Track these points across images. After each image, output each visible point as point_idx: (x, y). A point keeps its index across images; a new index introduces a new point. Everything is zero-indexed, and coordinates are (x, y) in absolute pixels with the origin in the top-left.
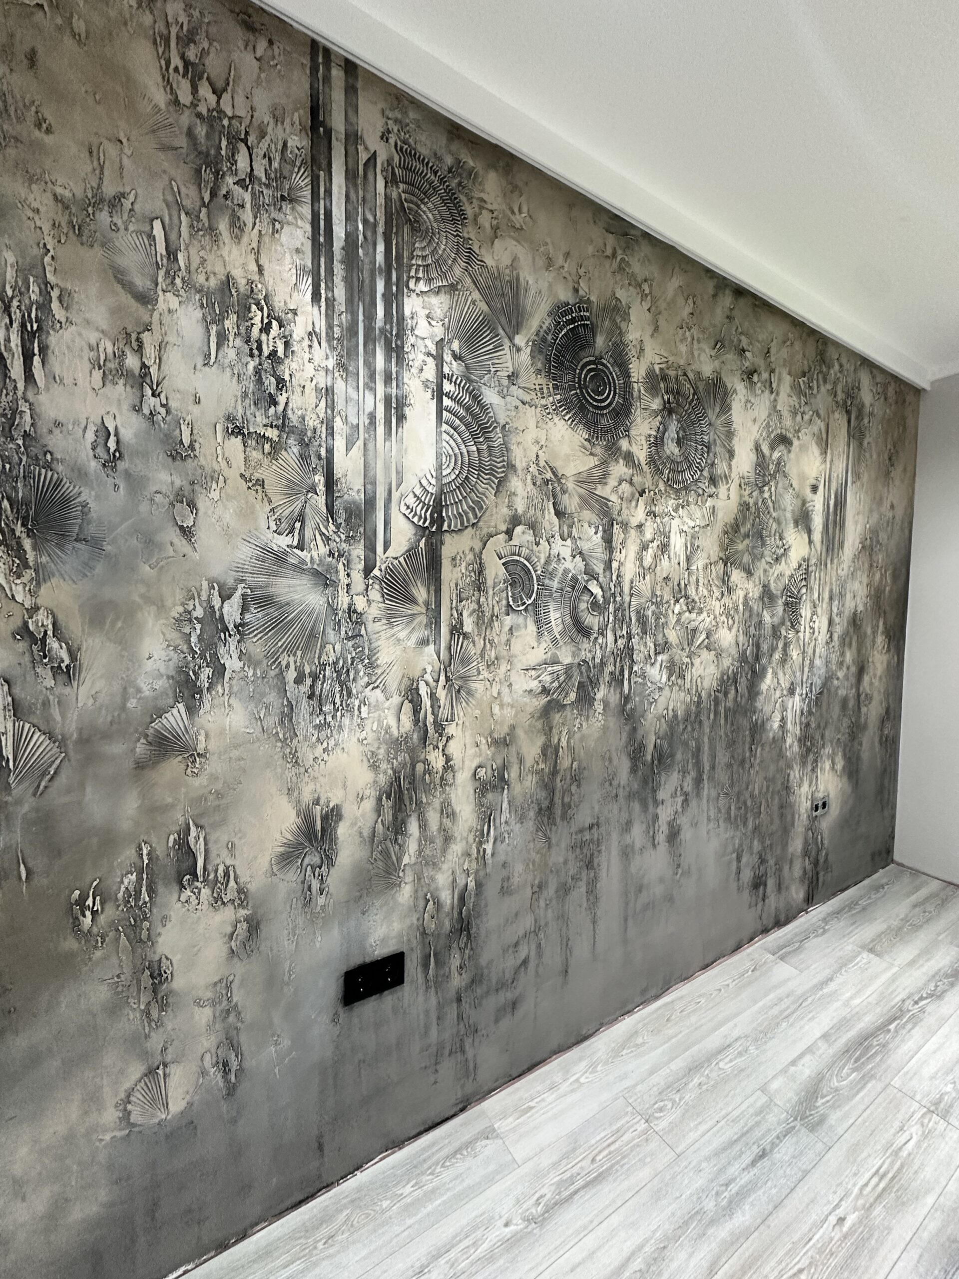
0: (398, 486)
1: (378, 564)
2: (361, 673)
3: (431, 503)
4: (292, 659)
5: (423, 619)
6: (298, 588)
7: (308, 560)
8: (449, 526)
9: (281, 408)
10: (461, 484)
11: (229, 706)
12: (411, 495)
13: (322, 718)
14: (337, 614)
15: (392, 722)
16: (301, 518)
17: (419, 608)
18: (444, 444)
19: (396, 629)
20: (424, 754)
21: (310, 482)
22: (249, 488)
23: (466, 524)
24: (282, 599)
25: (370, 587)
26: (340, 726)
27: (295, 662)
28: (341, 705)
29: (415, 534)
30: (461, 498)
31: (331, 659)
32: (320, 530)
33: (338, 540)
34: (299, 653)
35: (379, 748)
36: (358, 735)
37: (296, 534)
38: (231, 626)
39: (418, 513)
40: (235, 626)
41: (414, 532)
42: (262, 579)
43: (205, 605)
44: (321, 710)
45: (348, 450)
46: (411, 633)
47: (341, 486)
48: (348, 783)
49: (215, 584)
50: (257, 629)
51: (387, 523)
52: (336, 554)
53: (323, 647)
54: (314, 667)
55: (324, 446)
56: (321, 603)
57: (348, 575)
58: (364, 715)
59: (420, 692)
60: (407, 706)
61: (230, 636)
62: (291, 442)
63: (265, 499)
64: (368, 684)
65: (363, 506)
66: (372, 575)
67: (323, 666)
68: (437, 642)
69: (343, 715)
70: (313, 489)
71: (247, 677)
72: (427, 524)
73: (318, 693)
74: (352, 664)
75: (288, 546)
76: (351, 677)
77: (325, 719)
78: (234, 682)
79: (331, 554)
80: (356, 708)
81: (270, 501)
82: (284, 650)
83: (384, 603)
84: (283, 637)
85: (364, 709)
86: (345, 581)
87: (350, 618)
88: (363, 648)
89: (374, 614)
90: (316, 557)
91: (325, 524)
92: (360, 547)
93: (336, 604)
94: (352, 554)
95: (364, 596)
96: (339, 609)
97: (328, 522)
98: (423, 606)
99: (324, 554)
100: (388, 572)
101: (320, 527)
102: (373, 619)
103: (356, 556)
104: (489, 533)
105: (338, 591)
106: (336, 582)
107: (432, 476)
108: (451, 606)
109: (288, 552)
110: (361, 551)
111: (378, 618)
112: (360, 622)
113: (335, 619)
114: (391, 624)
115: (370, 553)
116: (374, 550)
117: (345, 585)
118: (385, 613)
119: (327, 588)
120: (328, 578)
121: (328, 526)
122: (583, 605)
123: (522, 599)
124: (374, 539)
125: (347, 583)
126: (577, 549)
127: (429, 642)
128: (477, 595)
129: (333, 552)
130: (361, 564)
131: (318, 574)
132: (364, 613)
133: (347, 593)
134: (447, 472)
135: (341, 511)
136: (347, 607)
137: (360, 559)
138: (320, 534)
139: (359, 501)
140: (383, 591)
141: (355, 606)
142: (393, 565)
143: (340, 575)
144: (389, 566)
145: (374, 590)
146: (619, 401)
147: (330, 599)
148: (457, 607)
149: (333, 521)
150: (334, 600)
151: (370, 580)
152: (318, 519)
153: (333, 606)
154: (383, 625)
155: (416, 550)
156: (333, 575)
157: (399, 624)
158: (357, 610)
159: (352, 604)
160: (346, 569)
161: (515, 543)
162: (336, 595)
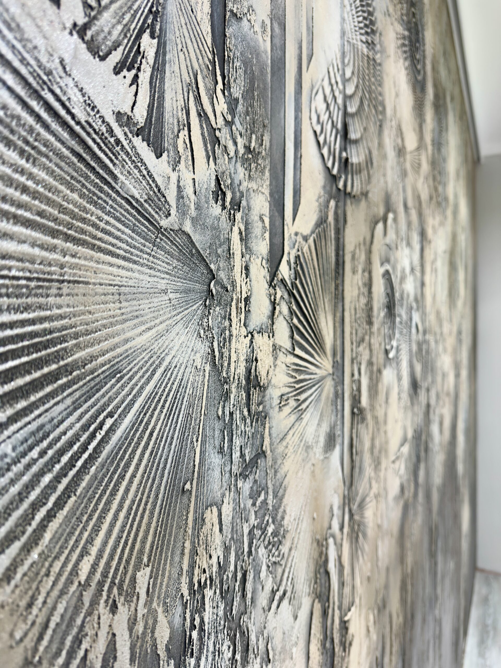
0: (308, 61)
1: (287, 247)
2: (263, 572)
5: (330, 387)
7: (171, 196)
8: (352, 185)
17: (327, 363)
18: (346, 15)
25: (276, 310)
27: (133, 623)
29: (324, 187)
32: (198, 101)
34: (143, 578)
39: (328, 139)
41: (323, 181)
46: (318, 423)
52: (229, 196)
56: (198, 362)
59: (329, 566)
60: (316, 613)
64: (272, 597)
66: (279, 276)
68: (341, 436)
72: (335, 170)
79: (219, 193)
83: (293, 353)
86: (242, 286)
89: (281, 385)
90: (189, 191)
91: (208, 85)
92: (263, 190)
93: (226, 364)
94: (252, 207)
95: (269, 337)
96: (232, 379)
97: (215, 81)
98: (330, 359)
99: (206, 187)
100: (298, 270)
101: (198, 88)
102: (279, 401)
103: (259, 215)
104: (374, 216)
105: (230, 320)
106: (227, 291)
107: (338, 70)
108: (352, 355)
109: (118, 142)
110: (265, 203)
111: (285, 397)
112: (262, 412)
113: (223, 412)
114: (300, 408)
115: (277, 214)
116: (281, 208)
117: (243, 301)
118: (293, 380)
119: (211, 309)
120: (214, 275)
121: (214, 95)
122: (415, 348)
123: (390, 339)
124: (282, 177)
125: (246, 296)
126: (411, 263)
127: (334, 441)
128: (368, 332)
129: (222, 186)
130: (265, 242)
131: (193, 255)
132: (268, 384)
133: (245, 325)
134: (348, 74)
135: (237, 64)
136: (244, 370)
137: (264, 227)
138: (199, 115)
139: (264, 55)
140: (292, 320)
141: (256, 366)
142: (303, 253)
143: (235, 268)
144: (299, 256)
145: (282, 317)
146: (422, 72)
147: (215, 344)
148: (357, 357)
149: (224, 84)
150: (223, 350)
151: (277, 288)
152: (195, 57)
153: (220, 369)
154: (290, 413)
155: (325, 225)
156: (221, 265)
157: (308, 407)
158: (259, 379)
159: (253, 361)
160: (244, 250)
161: (388, 240)
162: (227, 332)
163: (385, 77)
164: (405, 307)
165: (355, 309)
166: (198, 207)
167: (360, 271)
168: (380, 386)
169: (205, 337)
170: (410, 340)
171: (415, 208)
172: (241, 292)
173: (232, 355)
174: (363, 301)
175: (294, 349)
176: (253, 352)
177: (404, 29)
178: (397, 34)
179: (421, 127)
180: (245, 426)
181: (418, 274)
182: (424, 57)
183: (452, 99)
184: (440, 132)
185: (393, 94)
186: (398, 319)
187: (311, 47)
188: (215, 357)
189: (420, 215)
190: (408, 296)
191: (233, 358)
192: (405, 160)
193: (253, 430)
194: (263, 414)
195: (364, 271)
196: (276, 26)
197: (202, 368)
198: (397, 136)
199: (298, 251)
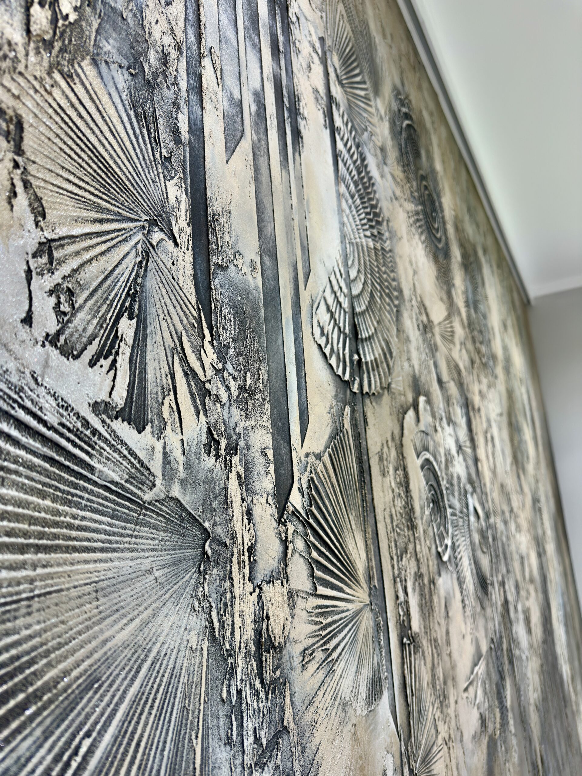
0: (306, 277)
1: (296, 475)
3: (347, 331)
5: (368, 621)
7: (156, 466)
8: (369, 385)
10: (369, 304)
16: (137, 308)
17: (361, 592)
18: (345, 219)
23: (384, 383)
25: (290, 548)
30: (372, 329)
33: (223, 396)
37: (123, 361)
41: (334, 391)
46: (357, 671)
47: (223, 238)
51: (300, 362)
56: (193, 641)
57: (249, 514)
63: (24, 198)
65: (262, 304)
66: (289, 508)
68: (390, 678)
70: (165, 221)
72: (347, 376)
75: (96, 407)
79: (211, 443)
81: (39, 213)
83: (315, 594)
86: (243, 536)
89: (302, 637)
90: (177, 454)
91: (194, 342)
92: (263, 424)
93: (228, 634)
94: (252, 444)
95: (282, 584)
96: (237, 650)
97: (202, 335)
98: (365, 586)
99: (196, 443)
100: (312, 495)
101: (183, 349)
102: (301, 659)
103: (260, 450)
104: (402, 406)
105: (231, 579)
106: (226, 546)
107: (341, 275)
108: (393, 573)
109: (95, 432)
110: (267, 436)
111: (309, 651)
112: (279, 678)
113: (229, 693)
114: (330, 659)
115: (282, 442)
116: (287, 433)
117: (246, 553)
118: (319, 627)
119: (206, 574)
120: (209, 533)
121: (202, 350)
122: (476, 537)
123: (442, 538)
124: (285, 403)
125: (249, 544)
126: (457, 441)
127: (381, 686)
128: (412, 539)
129: (215, 436)
130: (269, 477)
131: (183, 519)
132: (285, 641)
133: (250, 579)
134: (353, 274)
135: (225, 311)
136: (253, 633)
137: (268, 461)
138: (186, 374)
139: (255, 292)
140: (310, 554)
141: (268, 625)
142: (317, 474)
143: (235, 518)
144: (312, 478)
145: (297, 555)
146: (443, 238)
147: (214, 614)
148: (400, 573)
149: (212, 335)
150: (225, 618)
151: (289, 524)
152: (178, 320)
153: (222, 641)
154: (318, 668)
155: (341, 435)
156: (217, 519)
157: (340, 654)
158: (273, 638)
159: (263, 619)
160: (244, 494)
161: (422, 427)
162: (228, 595)
163: (398, 260)
164: (456, 494)
165: (391, 517)
166: (188, 466)
167: (391, 471)
168: (435, 599)
169: (200, 609)
170: (470, 531)
171: (453, 379)
172: (243, 543)
173: (235, 621)
174: (400, 503)
175: (316, 589)
176: (263, 609)
177: (416, 205)
178: (408, 213)
179: (449, 294)
180: (258, 702)
181: (469, 451)
182: (444, 223)
183: (485, 251)
184: (475, 289)
185: (410, 272)
186: (449, 511)
187: (307, 264)
188: (214, 629)
189: (461, 385)
190: (459, 478)
191: (238, 622)
192: (433, 334)
193: (269, 705)
194: (281, 680)
195: (396, 469)
196: (266, 259)
197: (199, 647)
198: (420, 313)
199: (311, 472)
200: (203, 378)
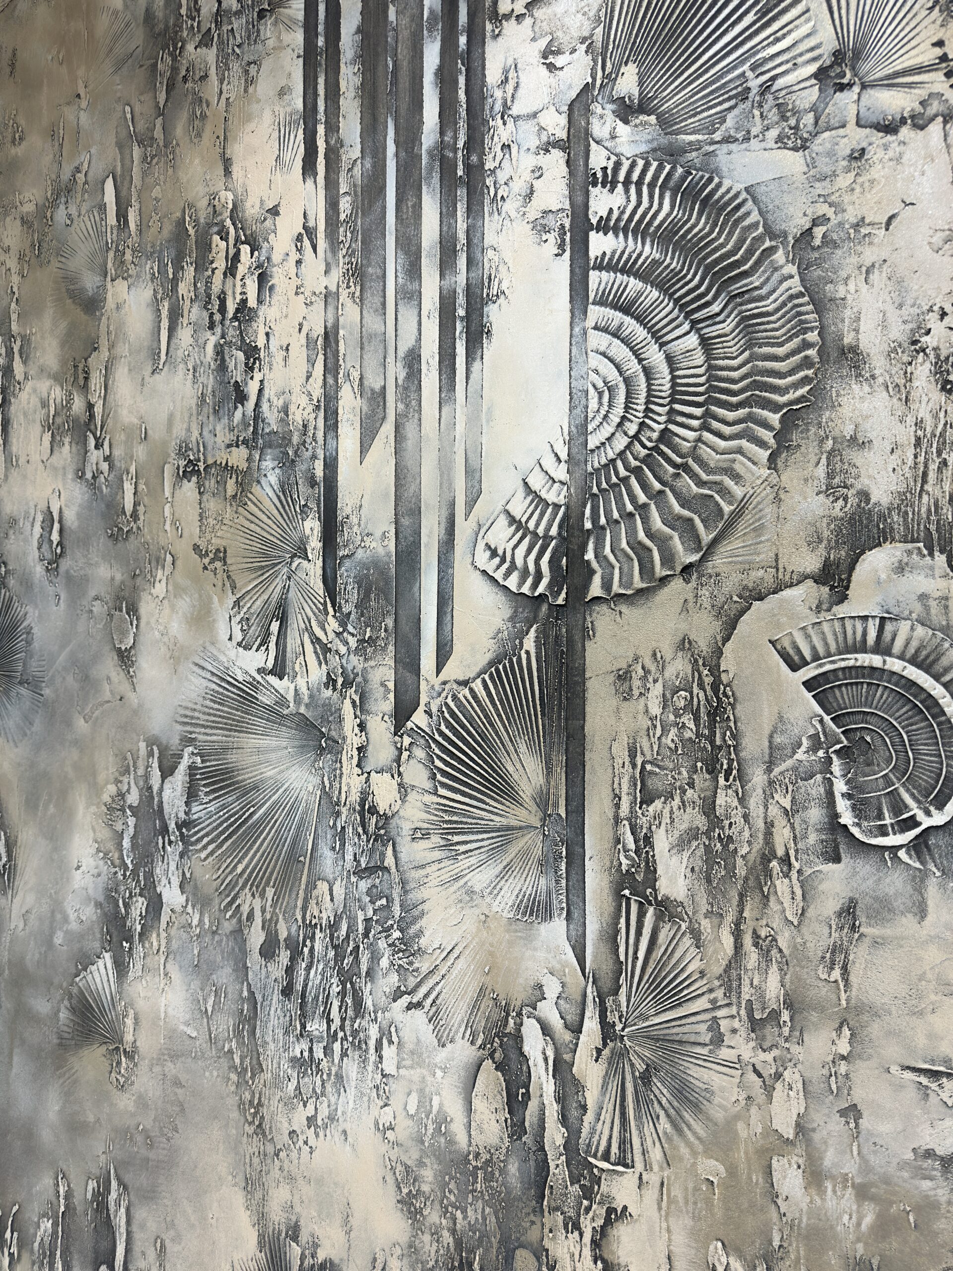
0: (471, 504)
1: (424, 699)
2: (384, 962)
3: (554, 531)
4: (257, 903)
5: (533, 843)
6: (273, 756)
7: (290, 697)
8: (607, 585)
9: (251, 404)
10: (646, 460)
11: (166, 975)
12: (503, 521)
13: (304, 1045)
14: (338, 814)
15: (455, 1109)
16: (282, 613)
17: (522, 813)
18: (594, 358)
19: (465, 863)
20: (536, 1229)
21: (296, 536)
22: (205, 568)
23: (660, 571)
24: (247, 777)
25: (405, 754)
26: (339, 1077)
27: (263, 911)
28: (342, 1028)
29: (512, 619)
30: (642, 498)
31: (324, 915)
32: (312, 634)
33: (343, 650)
34: (270, 892)
35: (421, 1164)
36: (375, 1111)
37: (272, 646)
38: (172, 826)
39: (519, 562)
40: (179, 827)
41: (507, 613)
42: (218, 737)
43: (141, 783)
44: (303, 1026)
45: (364, 449)
46: (501, 876)
47: (350, 534)
48: (354, 1222)
49: (155, 748)
50: (207, 835)
51: (444, 601)
52: (340, 681)
53: (311, 886)
54: (294, 928)
55: (322, 457)
56: (311, 788)
57: (362, 726)
58: (389, 1066)
59: (526, 1049)
60: (490, 1077)
61: (170, 842)
62: (268, 463)
63: (228, 584)
64: (397, 995)
65: (392, 567)
66: (409, 725)
67: (311, 927)
68: (576, 914)
69: (344, 1054)
70: (301, 551)
71: (190, 925)
72: (541, 589)
73: (299, 987)
74: (366, 935)
75: (259, 671)
76: (364, 968)
77: (311, 1050)
78: (173, 931)
79: (330, 681)
80: (372, 1043)
81: (234, 587)
82: (247, 881)
83: (436, 793)
84: (246, 854)
85: (388, 1052)
86: (353, 739)
87: (363, 825)
88: (390, 900)
89: (414, 820)
92: (385, 662)
94: (370, 679)
95: (392, 778)
97: (326, 613)
99: (317, 682)
100: (444, 717)
102: (413, 834)
103: (380, 682)
105: (341, 763)
106: (338, 744)
107: (559, 459)
108: (616, 813)
110: (390, 671)
111: (424, 833)
112: (385, 836)
113: (335, 824)
114: (454, 848)
115: (410, 674)
117: (354, 750)
118: (440, 820)
119: (322, 757)
120: (325, 735)
121: (326, 623)
125: (360, 745)
129: (333, 677)
130: (388, 702)
131: (307, 725)
132: (393, 815)
133: (358, 766)
134: (601, 436)
135: (349, 588)
136: (359, 800)
137: (388, 691)
139: (385, 559)
140: (433, 763)
141: (374, 799)
142: (458, 699)
143: (346, 728)
144: (448, 703)
145: (415, 761)
149: (335, 611)
150: (334, 784)
151: (405, 736)
153: (333, 795)
154: (434, 849)
155: (515, 658)
156: (331, 728)
157: (471, 851)
158: (378, 809)
159: (370, 795)
160: (358, 713)
162: (338, 772)
166: (311, 696)
169: (317, 774)
172: (352, 744)
173: (343, 788)
175: (438, 791)
176: (370, 788)
180: (359, 840)
194: (387, 838)
197: (314, 793)
199: (448, 697)
200: (325, 642)
